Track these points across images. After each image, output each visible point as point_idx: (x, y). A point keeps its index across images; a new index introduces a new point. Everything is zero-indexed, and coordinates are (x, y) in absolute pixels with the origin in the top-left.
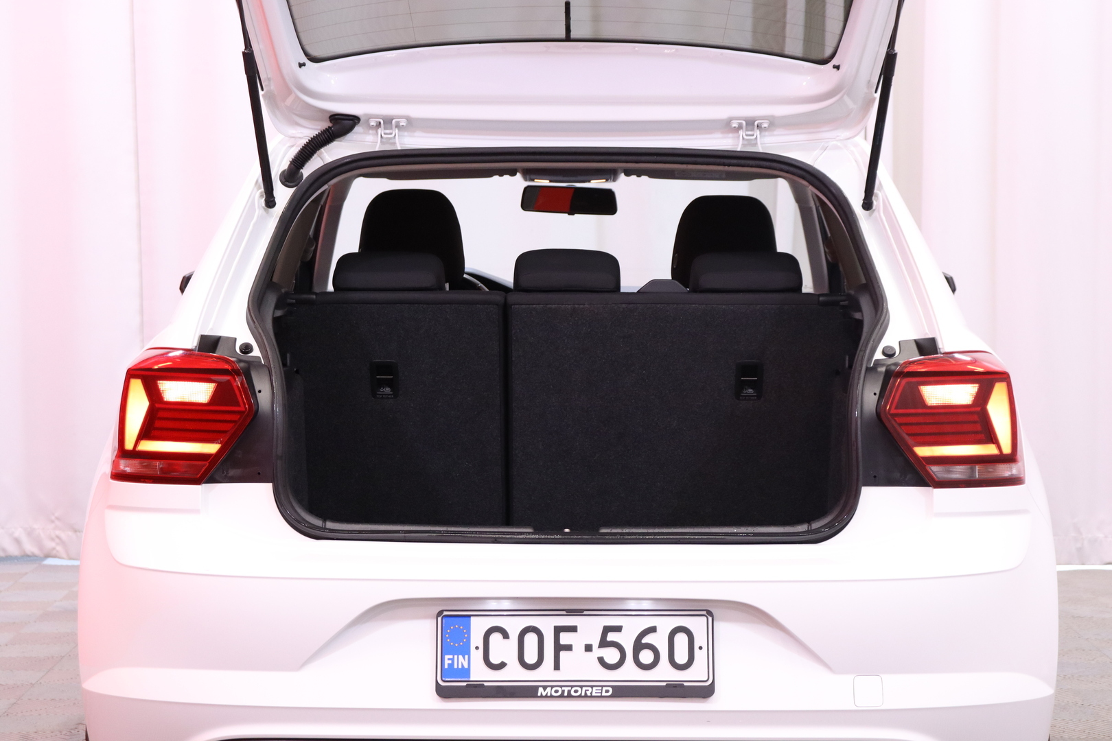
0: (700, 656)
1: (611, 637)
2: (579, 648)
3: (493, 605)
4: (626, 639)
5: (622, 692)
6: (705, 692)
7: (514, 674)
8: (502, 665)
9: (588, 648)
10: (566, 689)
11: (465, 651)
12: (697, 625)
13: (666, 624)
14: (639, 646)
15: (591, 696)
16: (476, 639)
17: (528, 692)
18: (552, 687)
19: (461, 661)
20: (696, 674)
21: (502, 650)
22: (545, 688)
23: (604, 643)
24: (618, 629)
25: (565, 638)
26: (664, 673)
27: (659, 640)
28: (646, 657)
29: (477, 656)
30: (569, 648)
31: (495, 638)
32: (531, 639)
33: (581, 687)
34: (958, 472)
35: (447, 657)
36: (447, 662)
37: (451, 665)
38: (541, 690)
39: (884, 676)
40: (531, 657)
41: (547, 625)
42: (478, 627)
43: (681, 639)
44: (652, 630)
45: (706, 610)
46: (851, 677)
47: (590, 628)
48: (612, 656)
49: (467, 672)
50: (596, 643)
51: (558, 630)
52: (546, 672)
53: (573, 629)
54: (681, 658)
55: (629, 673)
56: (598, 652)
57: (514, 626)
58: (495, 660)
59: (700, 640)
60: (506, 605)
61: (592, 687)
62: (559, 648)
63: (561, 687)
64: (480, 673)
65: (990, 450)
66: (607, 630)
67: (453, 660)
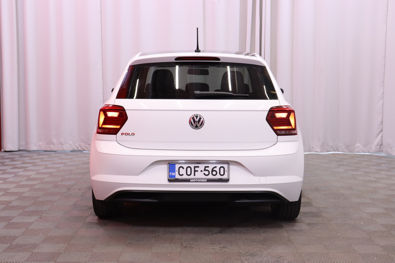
0: (226, 173)
2: (199, 171)
3: (180, 162)
4: (210, 169)
5: (209, 181)
6: (227, 180)
7: (185, 177)
8: (182, 175)
9: (202, 171)
10: (197, 180)
11: (174, 172)
12: (226, 166)
13: (219, 166)
14: (213, 171)
15: (202, 182)
16: (177, 169)
17: (188, 181)
18: (194, 179)
19: (173, 174)
20: (225, 177)
21: (183, 171)
22: (192, 180)
23: (205, 170)
24: (208, 167)
25: (196, 169)
26: (218, 176)
27: (217, 169)
28: (214, 173)
29: (177, 173)
30: (197, 171)
31: (181, 169)
32: (189, 169)
33: (200, 179)
34: (283, 132)
35: (170, 173)
36: (170, 174)
37: (171, 175)
38: (191, 180)
39: (266, 177)
40: (189, 173)
41: (192, 166)
42: (177, 166)
43: (222, 169)
44: (216, 167)
45: (228, 162)
46: (259, 177)
47: (202, 167)
48: (207, 173)
49: (175, 176)
50: (203, 170)
51: (195, 167)
52: (192, 176)
53: (198, 167)
54: (222, 173)
55: (211, 176)
56: (203, 172)
57: (185, 166)
58: (181, 174)
59: (226, 169)
60: (183, 162)
61: (202, 179)
62: (195, 171)
63: (195, 179)
64: (177, 176)
65: (290, 127)
66: (206, 167)
67: (172, 173)
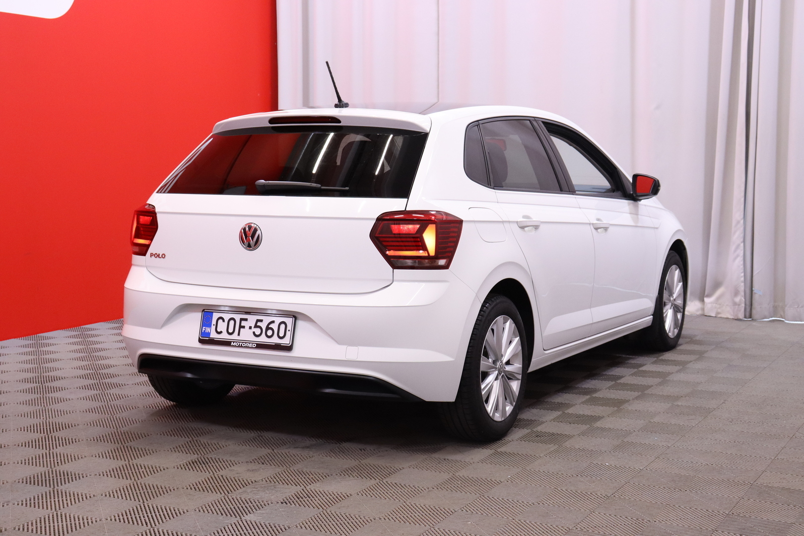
0: (288, 334)
1: (259, 324)
2: (247, 328)
3: (222, 308)
4: (263, 325)
5: (260, 346)
6: (289, 348)
7: (225, 336)
8: (221, 332)
9: (250, 328)
10: (241, 343)
11: (210, 326)
12: (289, 321)
13: (278, 320)
14: (268, 328)
15: (249, 347)
16: (214, 322)
17: (227, 343)
18: (236, 342)
19: (208, 330)
20: (286, 341)
21: (222, 326)
22: (234, 342)
23: (256, 326)
24: (261, 321)
25: (243, 323)
26: (275, 340)
27: (274, 326)
28: (270, 333)
29: (213, 328)
30: (244, 327)
31: (220, 321)
32: (232, 322)
33: (246, 343)
35: (204, 328)
36: (204, 330)
37: (205, 331)
38: (232, 343)
39: (359, 347)
40: (231, 330)
41: (238, 317)
42: (216, 316)
43: (283, 326)
44: (273, 322)
45: (295, 316)
46: (345, 347)
47: (252, 319)
48: (258, 331)
49: (209, 334)
50: (253, 326)
51: (242, 320)
52: (235, 337)
53: (246, 320)
54: (281, 335)
55: (263, 339)
56: (254, 330)
57: (227, 317)
58: (219, 330)
59: (289, 327)
60: (227, 309)
61: (249, 343)
62: (241, 327)
64: (214, 335)
66: (258, 321)
67: (205, 329)
